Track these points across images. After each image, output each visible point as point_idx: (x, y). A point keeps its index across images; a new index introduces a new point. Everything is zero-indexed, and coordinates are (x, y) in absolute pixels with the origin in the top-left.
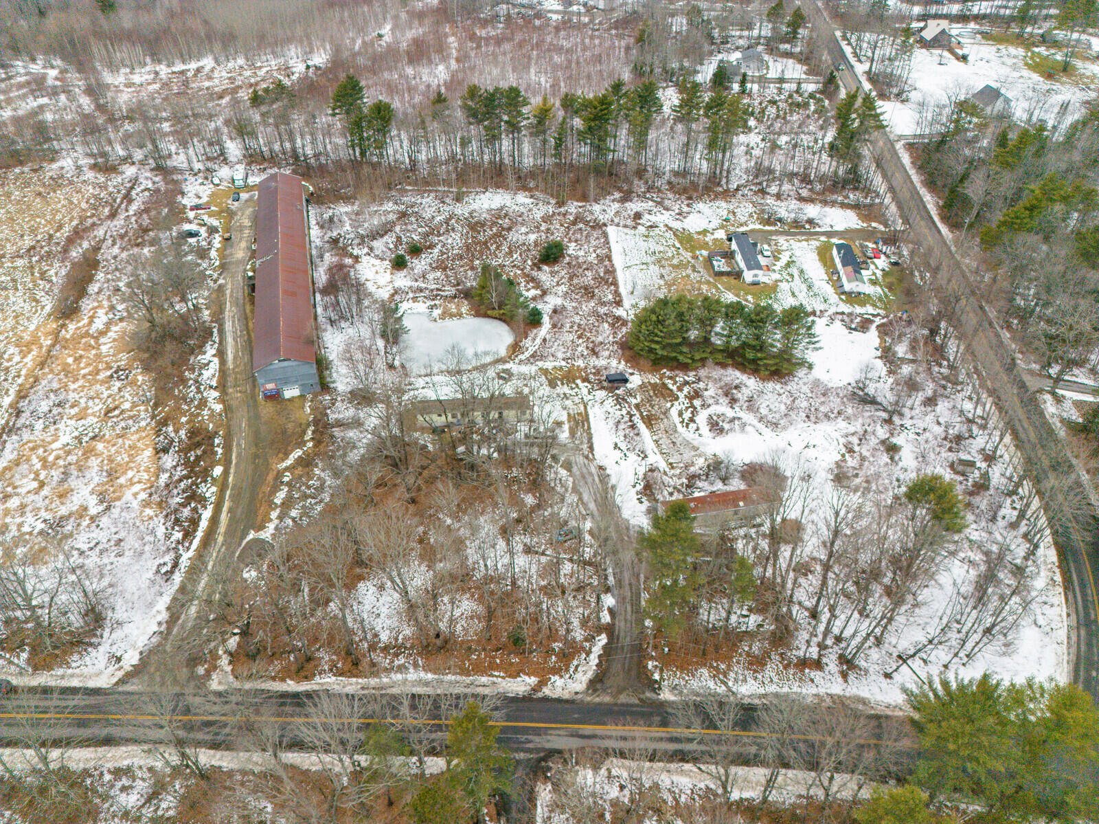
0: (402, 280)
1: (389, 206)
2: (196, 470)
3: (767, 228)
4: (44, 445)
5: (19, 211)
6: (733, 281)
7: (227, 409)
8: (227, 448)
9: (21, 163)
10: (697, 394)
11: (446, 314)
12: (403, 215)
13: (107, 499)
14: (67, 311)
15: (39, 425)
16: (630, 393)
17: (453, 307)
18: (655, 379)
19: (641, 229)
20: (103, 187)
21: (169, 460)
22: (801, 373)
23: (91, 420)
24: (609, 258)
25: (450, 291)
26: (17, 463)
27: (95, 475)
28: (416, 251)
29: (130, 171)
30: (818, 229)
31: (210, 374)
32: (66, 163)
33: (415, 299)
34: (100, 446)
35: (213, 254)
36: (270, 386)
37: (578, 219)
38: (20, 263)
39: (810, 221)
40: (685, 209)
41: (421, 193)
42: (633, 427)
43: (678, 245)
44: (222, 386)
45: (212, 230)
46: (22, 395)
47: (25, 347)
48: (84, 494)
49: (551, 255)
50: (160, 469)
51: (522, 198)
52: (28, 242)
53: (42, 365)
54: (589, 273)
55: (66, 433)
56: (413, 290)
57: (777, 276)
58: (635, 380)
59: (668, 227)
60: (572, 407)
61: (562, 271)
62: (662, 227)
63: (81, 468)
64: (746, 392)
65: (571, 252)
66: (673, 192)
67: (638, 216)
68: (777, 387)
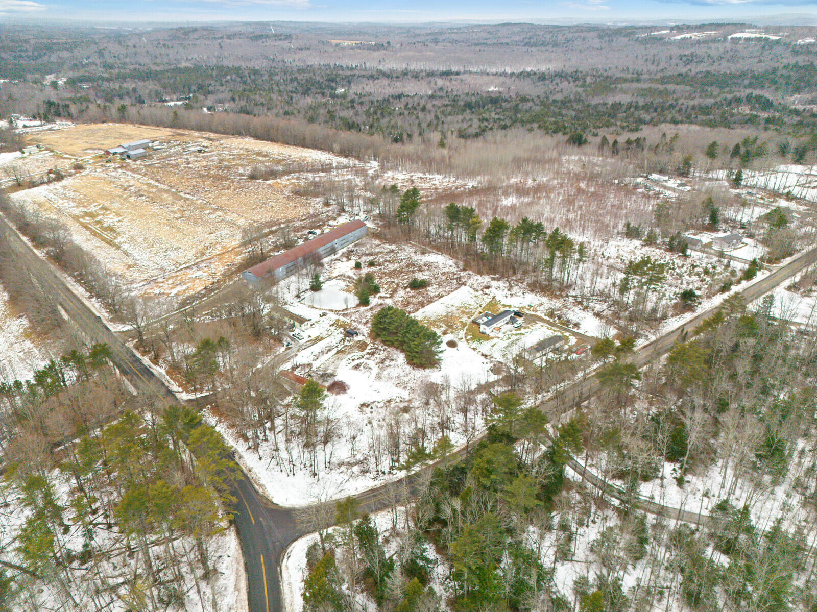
0: (350, 273)
1: (393, 247)
2: (202, 297)
3: (547, 318)
4: (187, 275)
5: (282, 210)
6: (477, 328)
7: (231, 285)
8: (215, 294)
9: (307, 196)
10: (373, 354)
11: (346, 290)
12: (392, 251)
14: (247, 243)
15: (194, 269)
16: (350, 341)
17: (352, 288)
18: (368, 341)
19: (479, 293)
20: (316, 210)
21: (202, 292)
22: (428, 370)
23: (206, 274)
24: (441, 297)
26: (176, 276)
27: (184, 287)
28: (372, 265)
30: (575, 330)
33: (343, 280)
34: (197, 281)
37: (459, 278)
39: (577, 325)
40: (520, 293)
41: (414, 246)
42: (330, 350)
43: (483, 305)
46: (203, 261)
47: (223, 248)
48: (175, 290)
49: (419, 285)
50: (197, 293)
51: (450, 262)
52: (270, 220)
53: (219, 255)
55: (197, 274)
56: (349, 277)
57: (501, 335)
58: (360, 338)
59: (494, 297)
60: (324, 335)
61: (412, 293)
62: (491, 296)
63: (185, 284)
64: (392, 363)
65: (430, 288)
66: (528, 285)
67: (488, 287)
68: (408, 368)
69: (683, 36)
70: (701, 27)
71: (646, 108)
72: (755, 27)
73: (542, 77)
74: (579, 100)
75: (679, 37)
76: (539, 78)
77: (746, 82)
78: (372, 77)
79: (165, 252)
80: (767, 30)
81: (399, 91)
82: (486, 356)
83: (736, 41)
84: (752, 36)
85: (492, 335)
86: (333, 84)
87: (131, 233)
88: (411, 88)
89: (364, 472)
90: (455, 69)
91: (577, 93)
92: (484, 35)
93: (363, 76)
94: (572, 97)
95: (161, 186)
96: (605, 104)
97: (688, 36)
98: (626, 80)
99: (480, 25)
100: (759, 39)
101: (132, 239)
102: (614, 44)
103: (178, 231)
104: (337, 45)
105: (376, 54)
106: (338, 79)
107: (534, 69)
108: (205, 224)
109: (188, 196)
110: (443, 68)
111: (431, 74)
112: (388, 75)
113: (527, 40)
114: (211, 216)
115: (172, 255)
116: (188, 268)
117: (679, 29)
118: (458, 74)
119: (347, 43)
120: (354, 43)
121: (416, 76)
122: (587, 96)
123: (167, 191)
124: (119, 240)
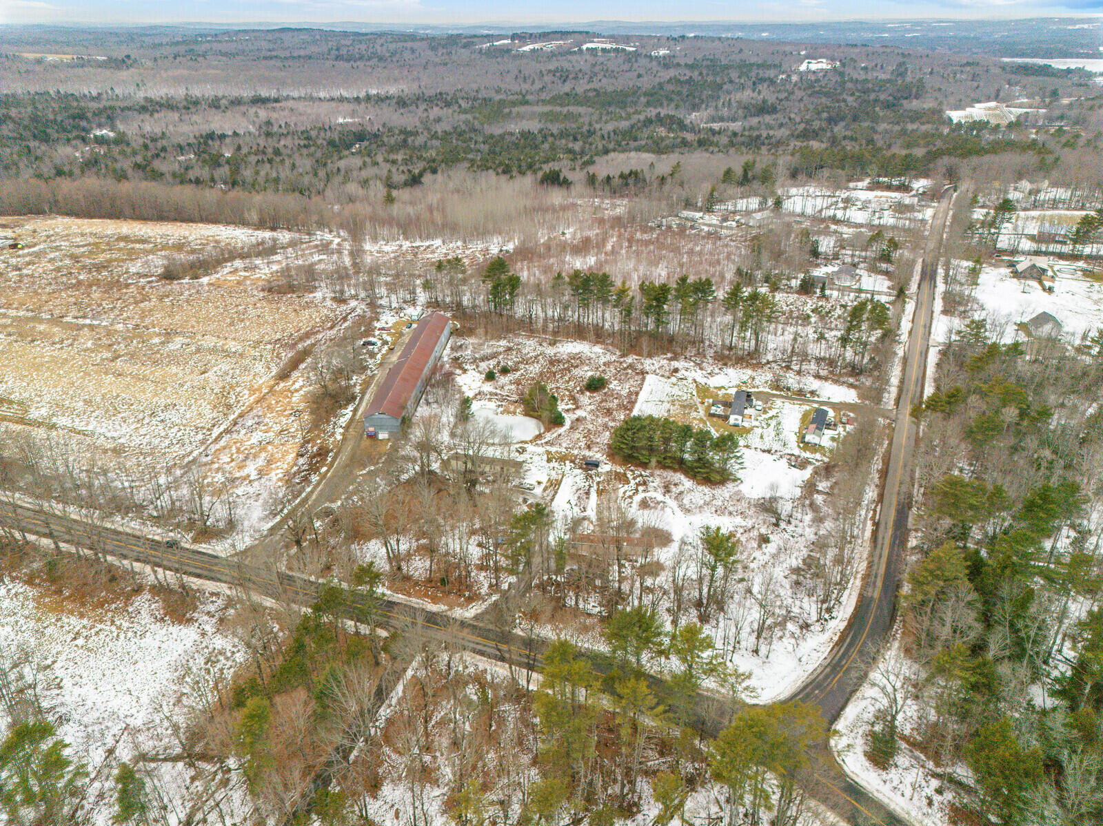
0: (488, 387)
1: (503, 343)
2: (313, 468)
3: (774, 392)
4: (242, 442)
5: (281, 319)
6: (720, 421)
7: (344, 439)
8: (334, 459)
9: (294, 292)
10: (645, 483)
11: (507, 412)
12: (510, 349)
13: (261, 473)
14: (284, 376)
15: (243, 432)
16: (598, 475)
17: (512, 408)
18: (620, 470)
19: (673, 379)
20: (333, 311)
21: (301, 461)
22: (730, 485)
23: (271, 434)
24: (637, 394)
25: (515, 397)
26: (224, 448)
27: (261, 462)
28: (505, 371)
29: (353, 303)
30: (816, 399)
31: (343, 421)
32: (318, 295)
33: (490, 400)
34: (270, 448)
35: (379, 356)
36: (371, 429)
37: (631, 366)
38: (269, 347)
39: (813, 393)
40: (717, 371)
41: (529, 337)
42: (588, 493)
43: (695, 393)
44: (347, 428)
45: (385, 343)
46: (241, 416)
47: (252, 391)
48: (251, 469)
49: (595, 385)
50: (295, 464)
51: (598, 349)
52: (278, 336)
53: (257, 402)
54: (616, 401)
55: (256, 437)
56: (491, 394)
57: (757, 423)
58: (606, 468)
59: (695, 381)
60: (554, 475)
61: (598, 397)
62: (690, 380)
63: (255, 456)
64: (681, 488)
65: (611, 386)
66: (715, 358)
67: (676, 370)
68: (706, 490)
69: (531, 47)
70: (545, 36)
71: (563, 134)
72: (599, 36)
73: (402, 103)
74: (475, 131)
75: (527, 48)
76: (398, 103)
77: (643, 100)
78: (143, 109)
79: (153, 414)
80: (613, 38)
81: (205, 129)
82: (769, 451)
83: (592, 51)
84: (608, 46)
85: (746, 424)
86: (84, 124)
87: (47, 398)
88: (220, 123)
89: (806, 626)
90: (264, 93)
91: (467, 122)
92: (265, 45)
93: (129, 109)
94: (463, 127)
95: (13, 313)
96: (512, 134)
97: (537, 46)
98: (514, 104)
99: (245, 31)
100: (616, 50)
101: (59, 406)
102: (454, 57)
103: (137, 378)
104: (39, 62)
105: (124, 74)
106: (89, 115)
107: (382, 92)
108: (173, 359)
109: (88, 321)
110: (247, 93)
111: (237, 102)
112: (168, 105)
113: (334, 53)
114: (171, 346)
115: (173, 416)
116: (227, 431)
117: (522, 37)
118: (276, 100)
119: (50, 58)
120: (67, 58)
121: (215, 104)
122: (482, 124)
123: (37, 319)
124: (34, 414)
